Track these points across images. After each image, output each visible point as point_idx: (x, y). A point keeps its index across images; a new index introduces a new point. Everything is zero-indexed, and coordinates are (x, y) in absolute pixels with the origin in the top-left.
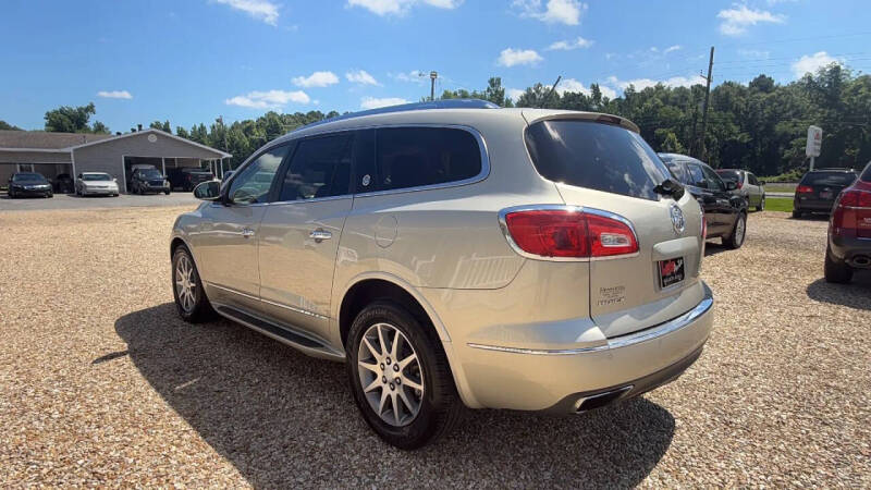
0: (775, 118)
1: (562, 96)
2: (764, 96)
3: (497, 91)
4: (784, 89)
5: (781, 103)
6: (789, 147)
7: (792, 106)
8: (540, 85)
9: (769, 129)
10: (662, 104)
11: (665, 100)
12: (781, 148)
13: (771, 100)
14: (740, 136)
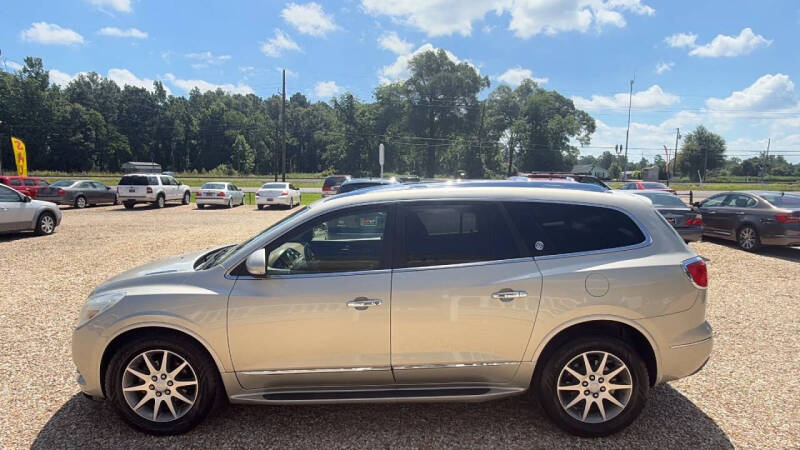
0: (312, 127)
1: (122, 89)
2: (303, 110)
3: (37, 74)
4: (314, 105)
5: (315, 117)
6: (325, 150)
7: (322, 120)
8: (94, 74)
9: (309, 137)
10: (225, 108)
11: (228, 104)
12: (318, 151)
13: (308, 114)
14: (291, 140)
